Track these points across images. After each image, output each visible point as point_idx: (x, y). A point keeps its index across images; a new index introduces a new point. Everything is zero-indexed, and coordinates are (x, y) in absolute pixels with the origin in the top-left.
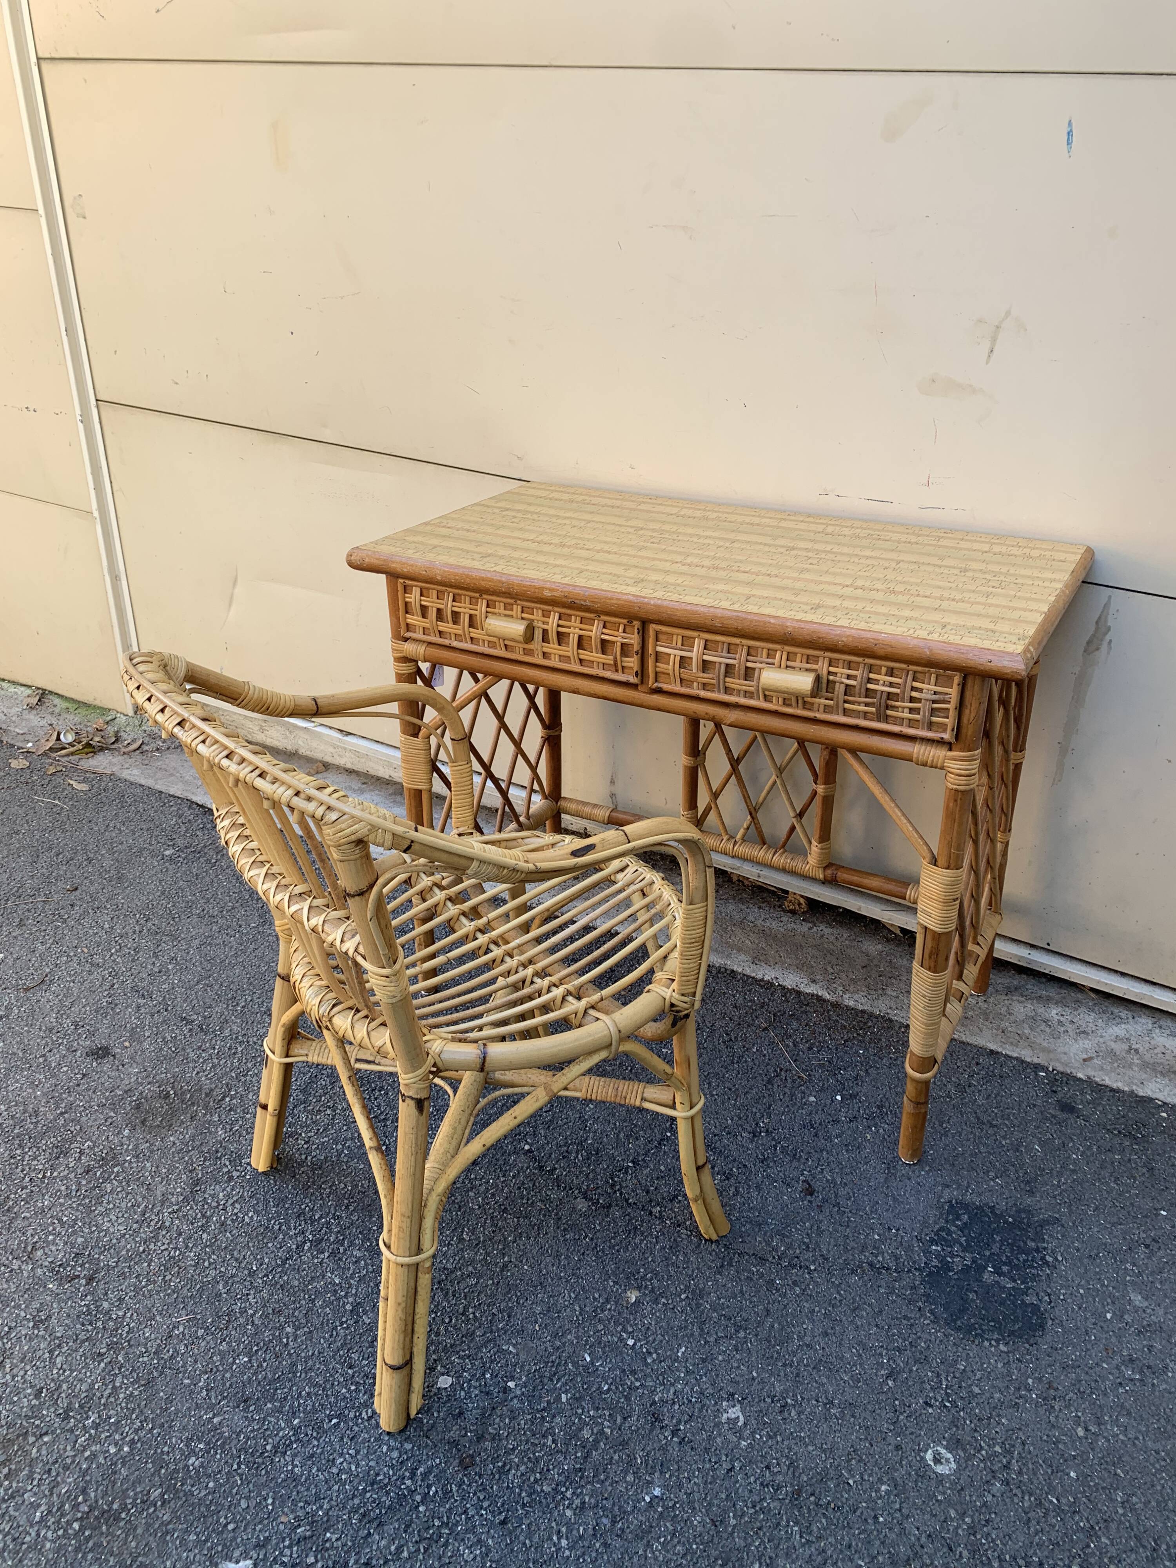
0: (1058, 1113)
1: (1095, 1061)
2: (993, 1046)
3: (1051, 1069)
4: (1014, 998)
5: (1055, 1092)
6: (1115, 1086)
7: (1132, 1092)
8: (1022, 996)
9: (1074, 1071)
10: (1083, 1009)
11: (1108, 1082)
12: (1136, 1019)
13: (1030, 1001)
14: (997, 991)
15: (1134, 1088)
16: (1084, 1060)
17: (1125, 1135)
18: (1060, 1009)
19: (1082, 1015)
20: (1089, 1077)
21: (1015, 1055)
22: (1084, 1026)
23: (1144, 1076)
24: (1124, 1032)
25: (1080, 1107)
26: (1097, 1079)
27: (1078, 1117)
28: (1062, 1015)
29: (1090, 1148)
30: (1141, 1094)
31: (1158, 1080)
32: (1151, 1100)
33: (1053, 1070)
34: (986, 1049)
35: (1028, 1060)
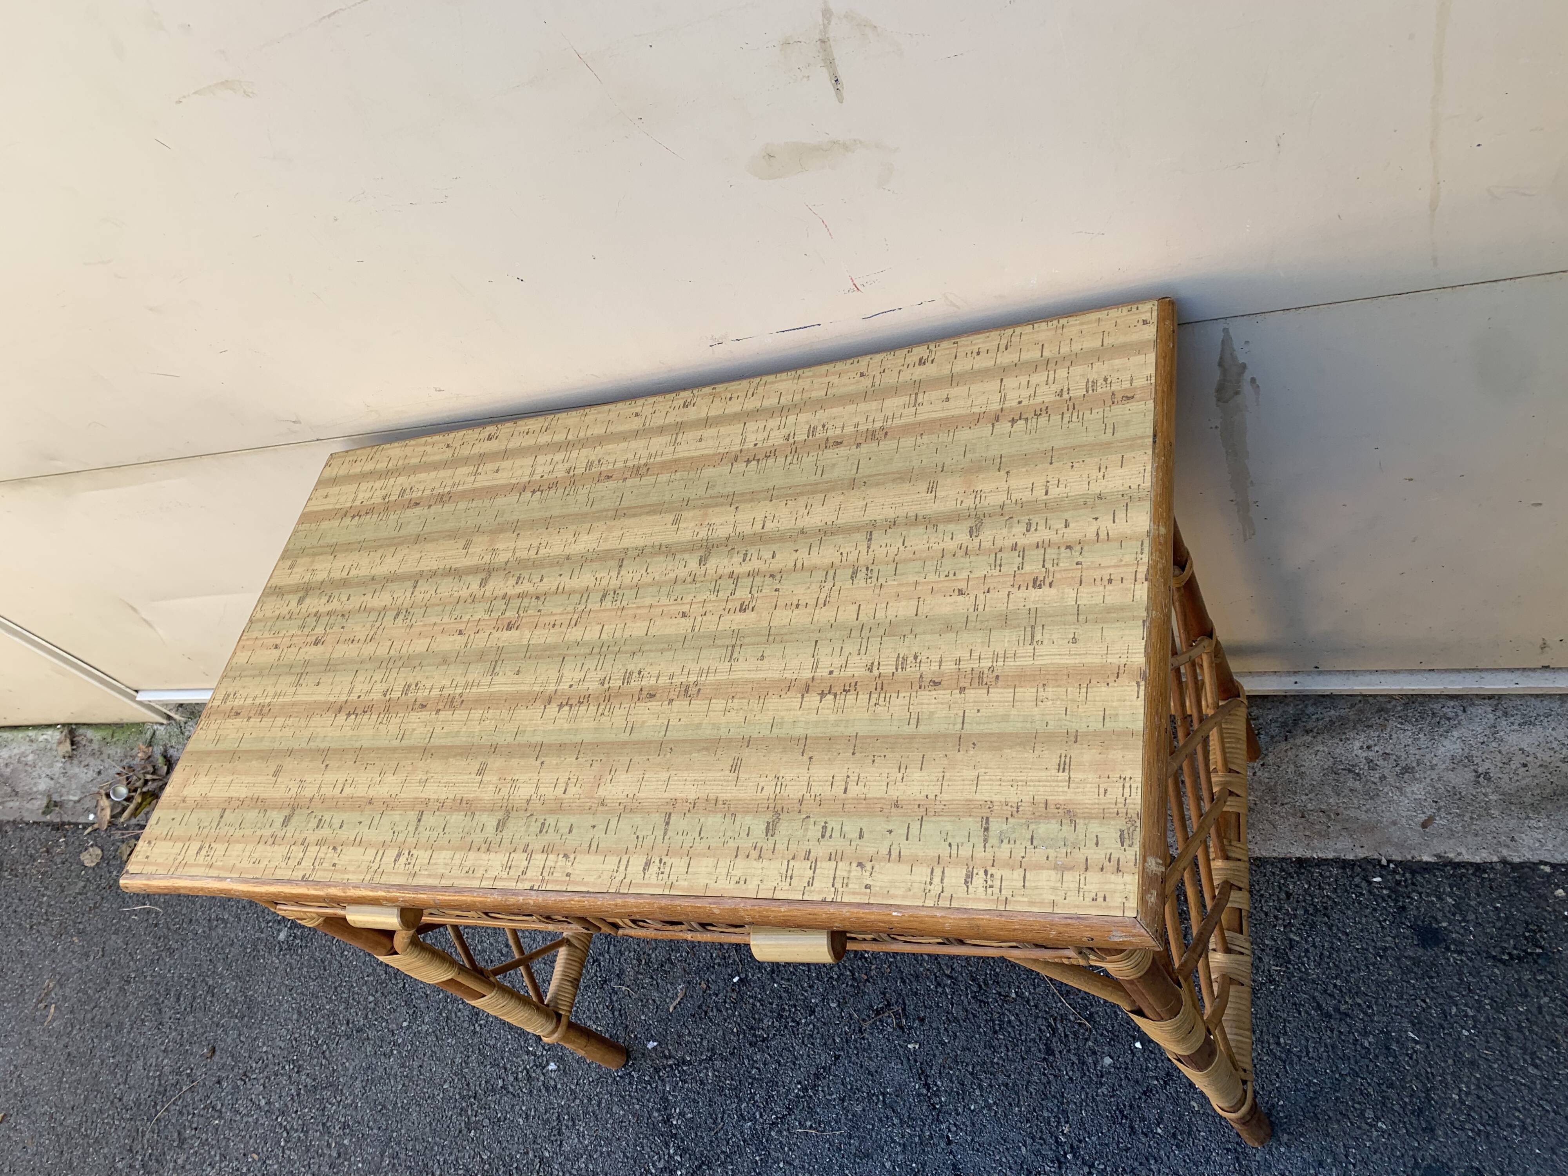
0: (1420, 951)
1: (1438, 820)
2: (1298, 851)
3: (1384, 862)
4: (1298, 742)
5: (1404, 908)
6: (1478, 859)
7: (1504, 862)
8: (1307, 732)
9: (1415, 853)
10: (1393, 723)
11: (1467, 857)
12: (1470, 710)
13: (1320, 738)
14: (1272, 737)
15: (1505, 852)
16: (1424, 825)
17: (1519, 958)
18: (1362, 737)
19: (1394, 736)
20: (1438, 856)
21: (1331, 856)
22: (1404, 756)
23: (1513, 823)
24: (1459, 744)
25: (1445, 924)
26: (1451, 855)
27: (1448, 949)
28: (1369, 747)
29: (1479, 1008)
30: (1517, 860)
31: (1533, 823)
32: (1534, 866)
33: (1389, 862)
34: (1291, 859)
35: (1351, 857)
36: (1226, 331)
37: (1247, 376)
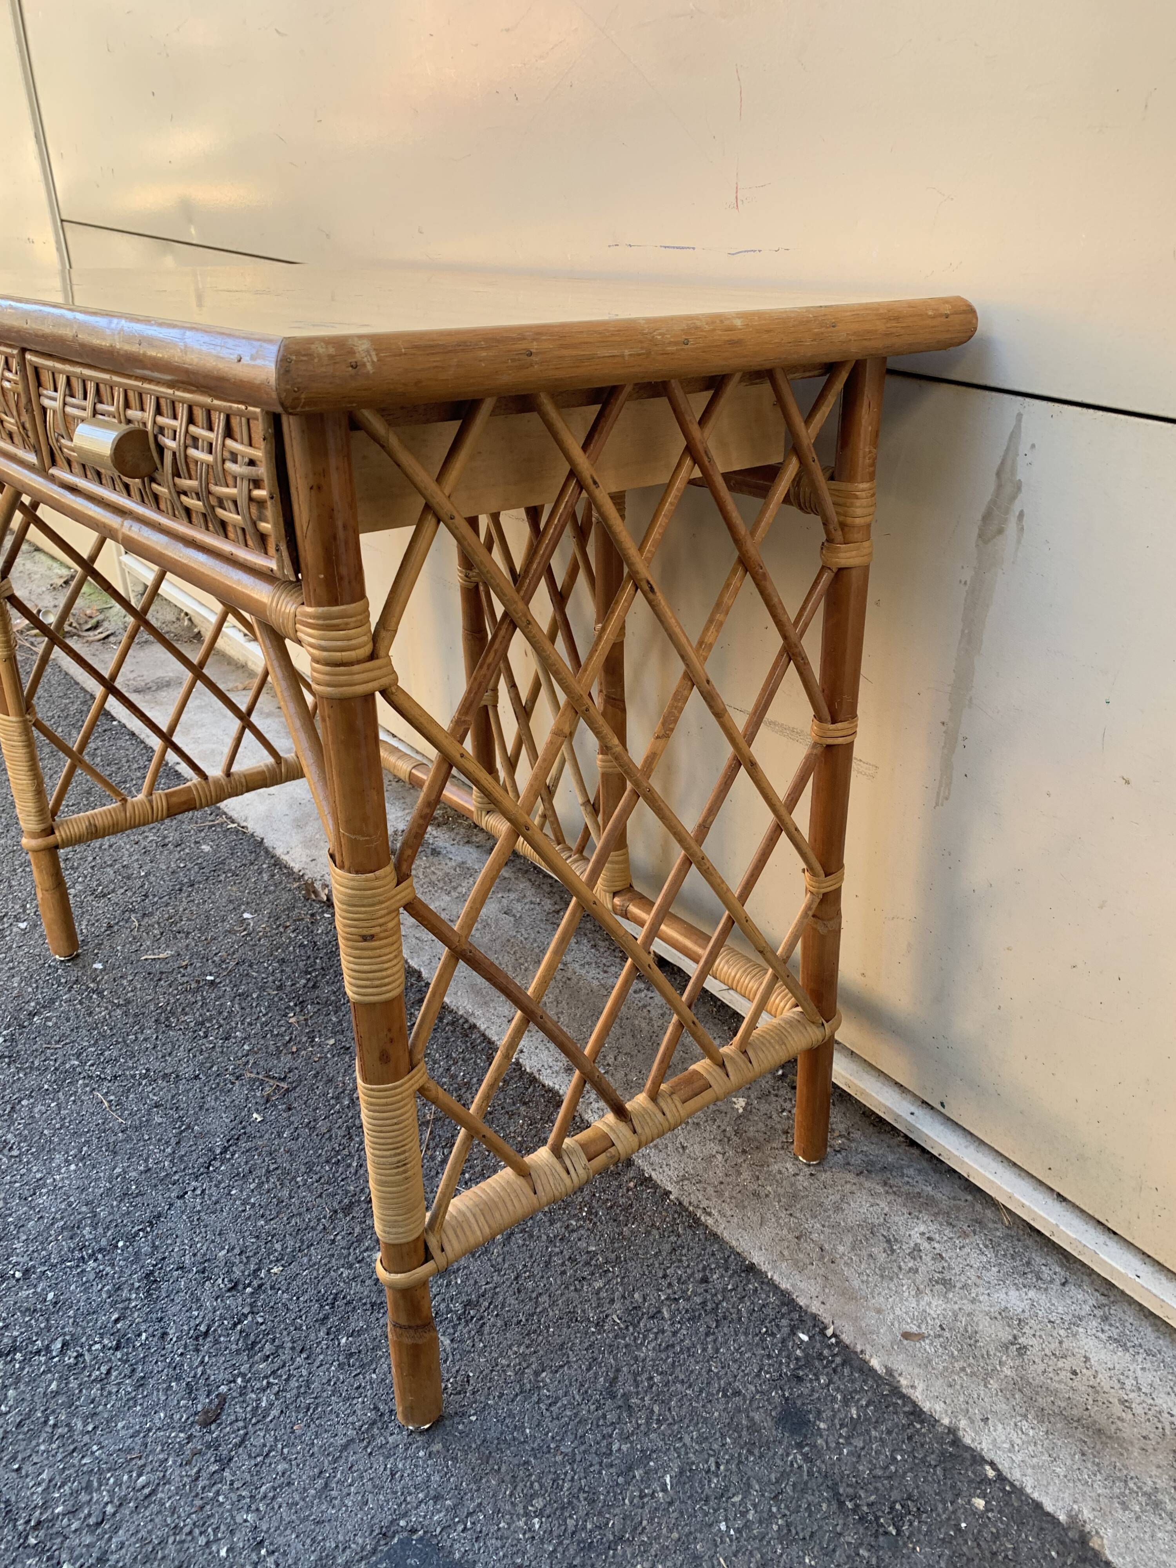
0: (769, 1423)
1: (926, 1344)
2: (757, 1258)
3: (829, 1332)
4: (867, 1184)
5: (800, 1379)
6: (926, 1406)
7: (952, 1431)
8: (885, 1184)
9: (869, 1349)
10: (978, 1239)
11: (918, 1395)
12: (1070, 1287)
13: (891, 1197)
14: (848, 1164)
15: (963, 1423)
16: (906, 1335)
17: (862, 1519)
18: (933, 1227)
19: (967, 1250)
20: (890, 1372)
21: (784, 1285)
22: (957, 1270)
23: (1002, 1407)
24: (1026, 1305)
25: (822, 1425)
26: (904, 1382)
27: (799, 1446)
28: (930, 1239)
29: (767, 1519)
30: (967, 1440)
31: (1025, 1425)
32: (978, 1459)
33: (834, 1335)
34: (745, 1259)
35: (802, 1302)
36: (1020, 416)
37: (1017, 507)
